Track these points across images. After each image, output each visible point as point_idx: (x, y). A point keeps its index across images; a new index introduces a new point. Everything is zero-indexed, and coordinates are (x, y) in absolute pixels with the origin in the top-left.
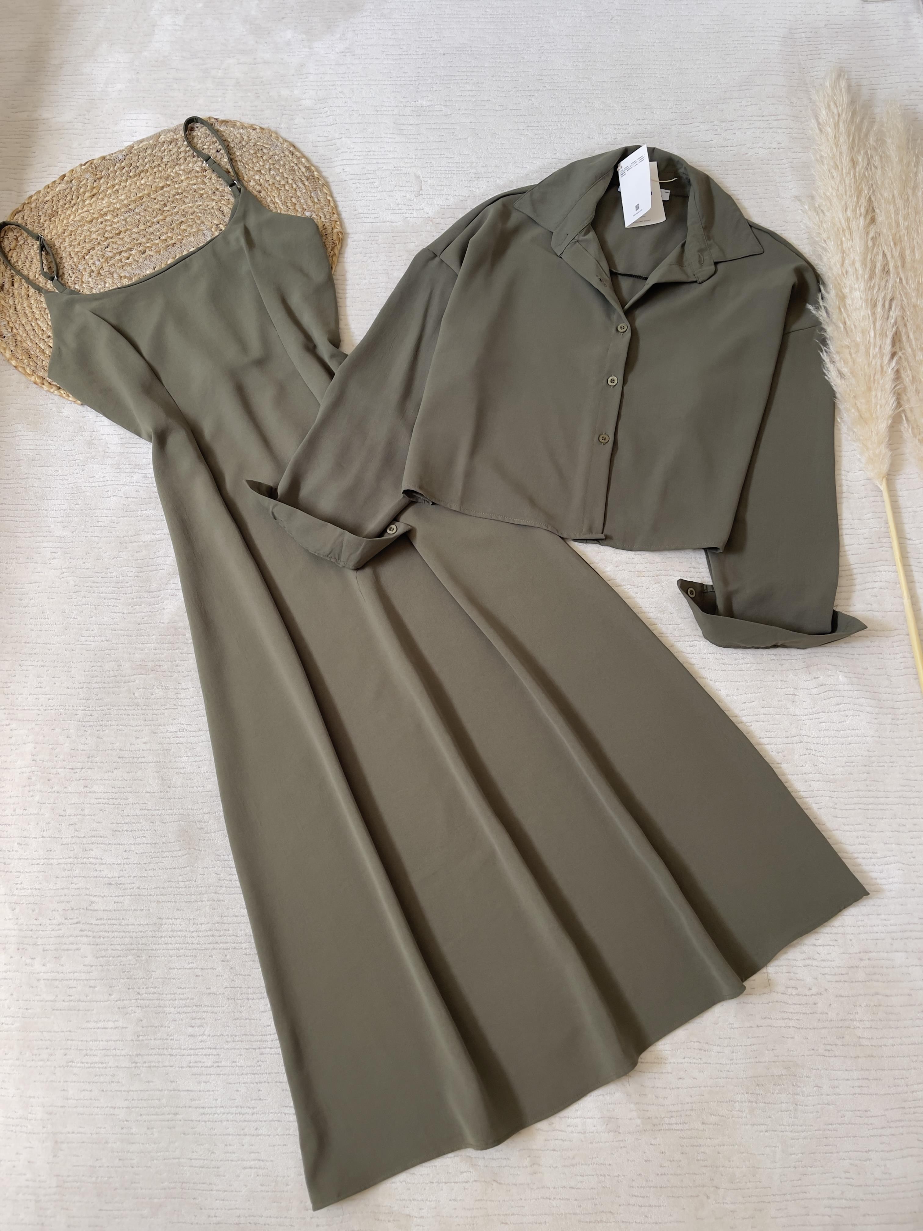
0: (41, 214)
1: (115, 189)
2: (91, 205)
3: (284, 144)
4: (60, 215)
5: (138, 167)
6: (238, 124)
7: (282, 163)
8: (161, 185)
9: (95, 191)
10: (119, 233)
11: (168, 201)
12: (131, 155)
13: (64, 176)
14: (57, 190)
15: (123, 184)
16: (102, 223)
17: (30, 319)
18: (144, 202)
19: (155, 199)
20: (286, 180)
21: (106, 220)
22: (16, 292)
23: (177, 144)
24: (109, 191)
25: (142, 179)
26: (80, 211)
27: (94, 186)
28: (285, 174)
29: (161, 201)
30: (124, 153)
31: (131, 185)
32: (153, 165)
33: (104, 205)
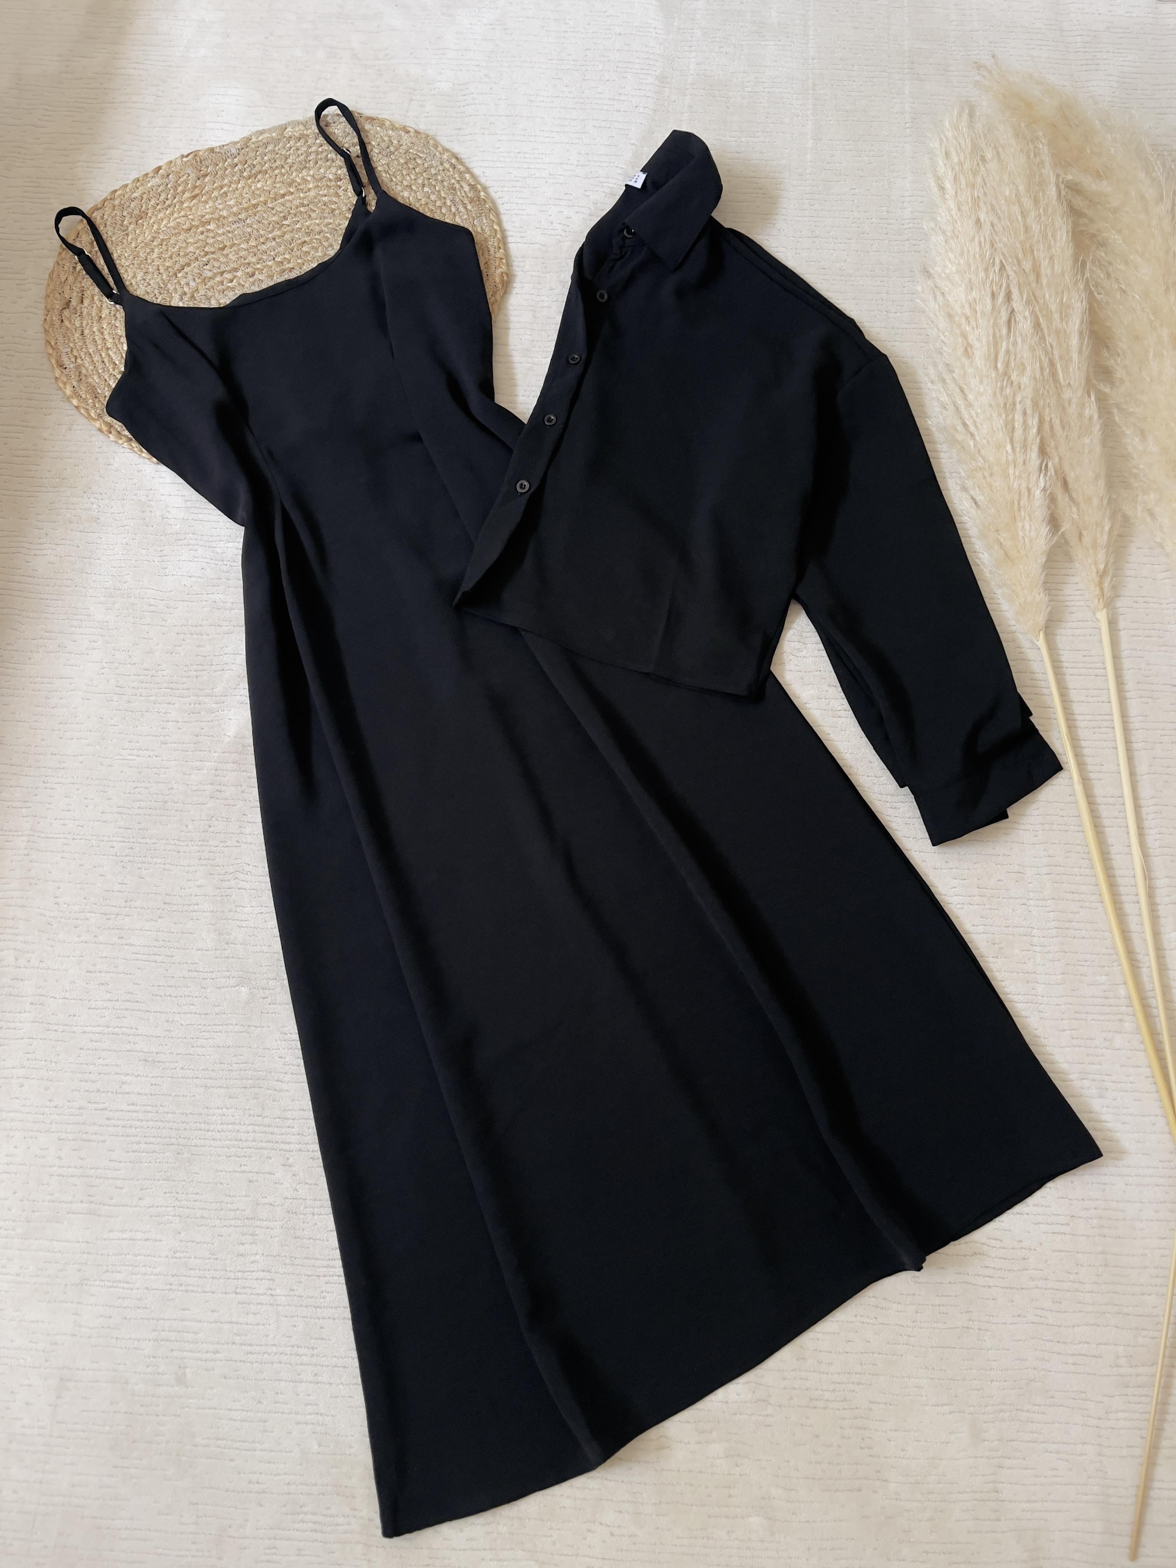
0: (125, 213)
1: (223, 191)
2: (190, 208)
3: (444, 154)
4: (150, 218)
5: (254, 166)
6: (387, 124)
7: (439, 178)
8: (282, 192)
9: (197, 191)
10: (223, 249)
11: (290, 214)
12: (247, 150)
13: (160, 168)
14: (149, 185)
15: (233, 186)
16: (202, 233)
17: (100, 347)
18: (258, 212)
19: (273, 209)
20: (443, 201)
21: (208, 230)
22: (85, 311)
23: (307, 141)
24: (216, 193)
25: (259, 182)
26: (176, 215)
27: (197, 184)
28: (442, 192)
29: (281, 212)
30: (238, 146)
31: (244, 187)
32: (274, 165)
33: (207, 211)
